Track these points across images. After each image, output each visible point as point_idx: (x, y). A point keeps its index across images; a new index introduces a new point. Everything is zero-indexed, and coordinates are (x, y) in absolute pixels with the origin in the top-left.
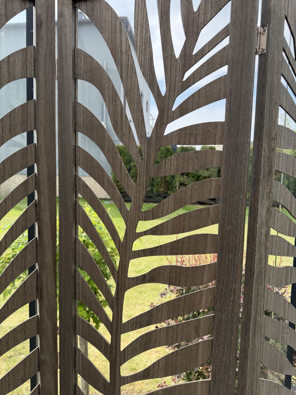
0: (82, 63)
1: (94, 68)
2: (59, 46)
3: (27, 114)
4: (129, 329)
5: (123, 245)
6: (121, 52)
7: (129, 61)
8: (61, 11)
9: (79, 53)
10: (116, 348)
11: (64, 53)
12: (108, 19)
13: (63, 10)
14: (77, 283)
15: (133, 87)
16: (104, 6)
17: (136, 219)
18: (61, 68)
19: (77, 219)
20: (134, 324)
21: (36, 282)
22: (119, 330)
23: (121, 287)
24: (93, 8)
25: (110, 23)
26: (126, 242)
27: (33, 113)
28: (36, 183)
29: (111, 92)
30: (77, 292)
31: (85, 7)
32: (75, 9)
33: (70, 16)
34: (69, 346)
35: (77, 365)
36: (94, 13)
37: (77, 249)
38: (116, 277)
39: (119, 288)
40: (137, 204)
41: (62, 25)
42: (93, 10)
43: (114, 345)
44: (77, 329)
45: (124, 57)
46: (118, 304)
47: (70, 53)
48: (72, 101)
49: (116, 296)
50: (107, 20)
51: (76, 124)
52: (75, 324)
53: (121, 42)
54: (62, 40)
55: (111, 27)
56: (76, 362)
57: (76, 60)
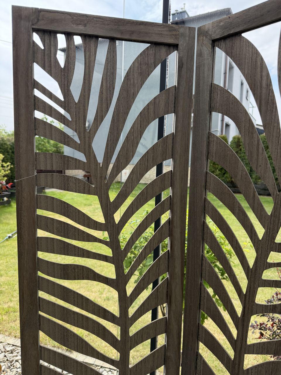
0: (219, 98)
1: (231, 102)
2: (196, 83)
3: (167, 145)
4: (254, 351)
5: (252, 272)
6: (261, 87)
7: (270, 96)
8: (201, 50)
9: (215, 88)
10: (239, 365)
11: (201, 88)
12: (249, 56)
13: (202, 50)
14: (202, 295)
15: (273, 121)
16: (244, 43)
17: (268, 249)
18: (197, 103)
19: (205, 238)
20: (260, 349)
21: (166, 289)
22: (243, 349)
23: (247, 310)
24: (232, 45)
25: (250, 59)
26: (256, 270)
27: (171, 144)
28: (170, 204)
29: (248, 125)
30: (202, 303)
31: (224, 46)
32: (214, 47)
33: (209, 55)
34: (192, 349)
35: (198, 368)
36: (233, 51)
37: (204, 265)
38: (243, 299)
39: (246, 310)
40: (270, 234)
41: (200, 64)
43: (237, 362)
44: (200, 336)
45: (264, 91)
46: (243, 325)
47: (207, 88)
48: (206, 132)
49: (242, 317)
50: (247, 57)
51: (208, 153)
52: (198, 331)
53: (261, 78)
54: (200, 77)
55: (251, 63)
56: (197, 366)
57: (212, 94)
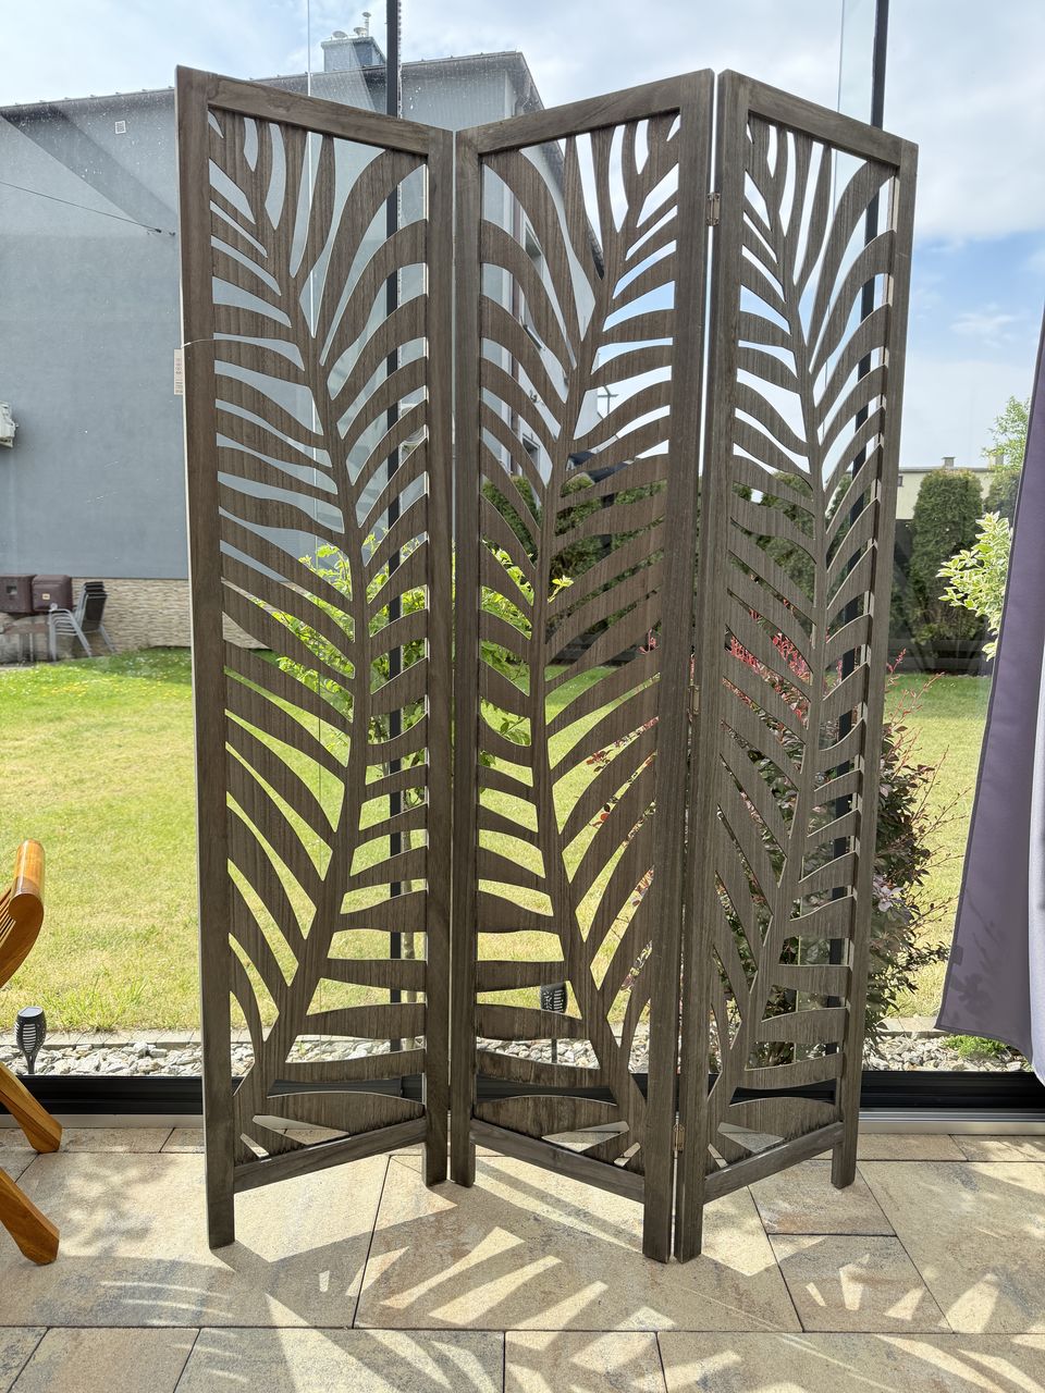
0: (492, 241)
1: (509, 248)
2: (457, 219)
8: (462, 168)
9: (486, 226)
11: (465, 226)
13: (465, 168)
14: (482, 561)
16: (522, 163)
18: (460, 249)
19: (482, 465)
24: (507, 164)
27: (423, 313)
28: (427, 415)
29: (532, 280)
30: (483, 572)
31: (496, 164)
32: (481, 164)
33: (475, 177)
35: (481, 684)
36: (508, 173)
37: (483, 512)
41: (462, 188)
42: (507, 167)
47: (474, 227)
48: (476, 294)
50: (527, 182)
51: (481, 329)
54: (462, 208)
55: (533, 192)
57: (482, 236)
